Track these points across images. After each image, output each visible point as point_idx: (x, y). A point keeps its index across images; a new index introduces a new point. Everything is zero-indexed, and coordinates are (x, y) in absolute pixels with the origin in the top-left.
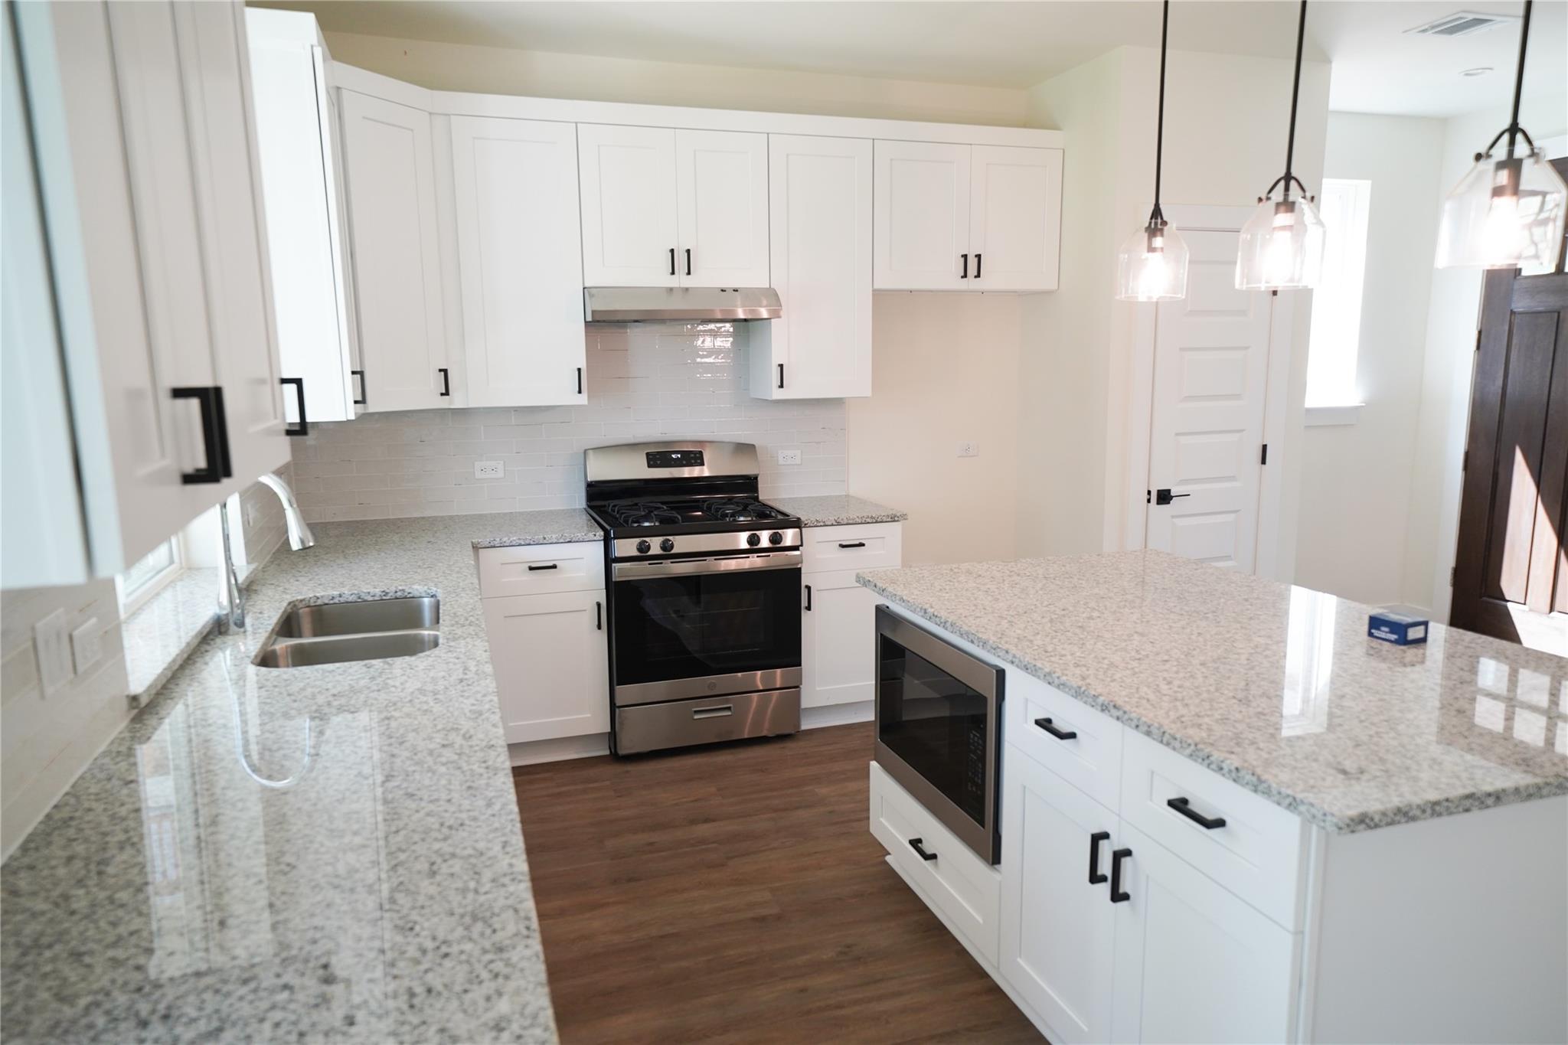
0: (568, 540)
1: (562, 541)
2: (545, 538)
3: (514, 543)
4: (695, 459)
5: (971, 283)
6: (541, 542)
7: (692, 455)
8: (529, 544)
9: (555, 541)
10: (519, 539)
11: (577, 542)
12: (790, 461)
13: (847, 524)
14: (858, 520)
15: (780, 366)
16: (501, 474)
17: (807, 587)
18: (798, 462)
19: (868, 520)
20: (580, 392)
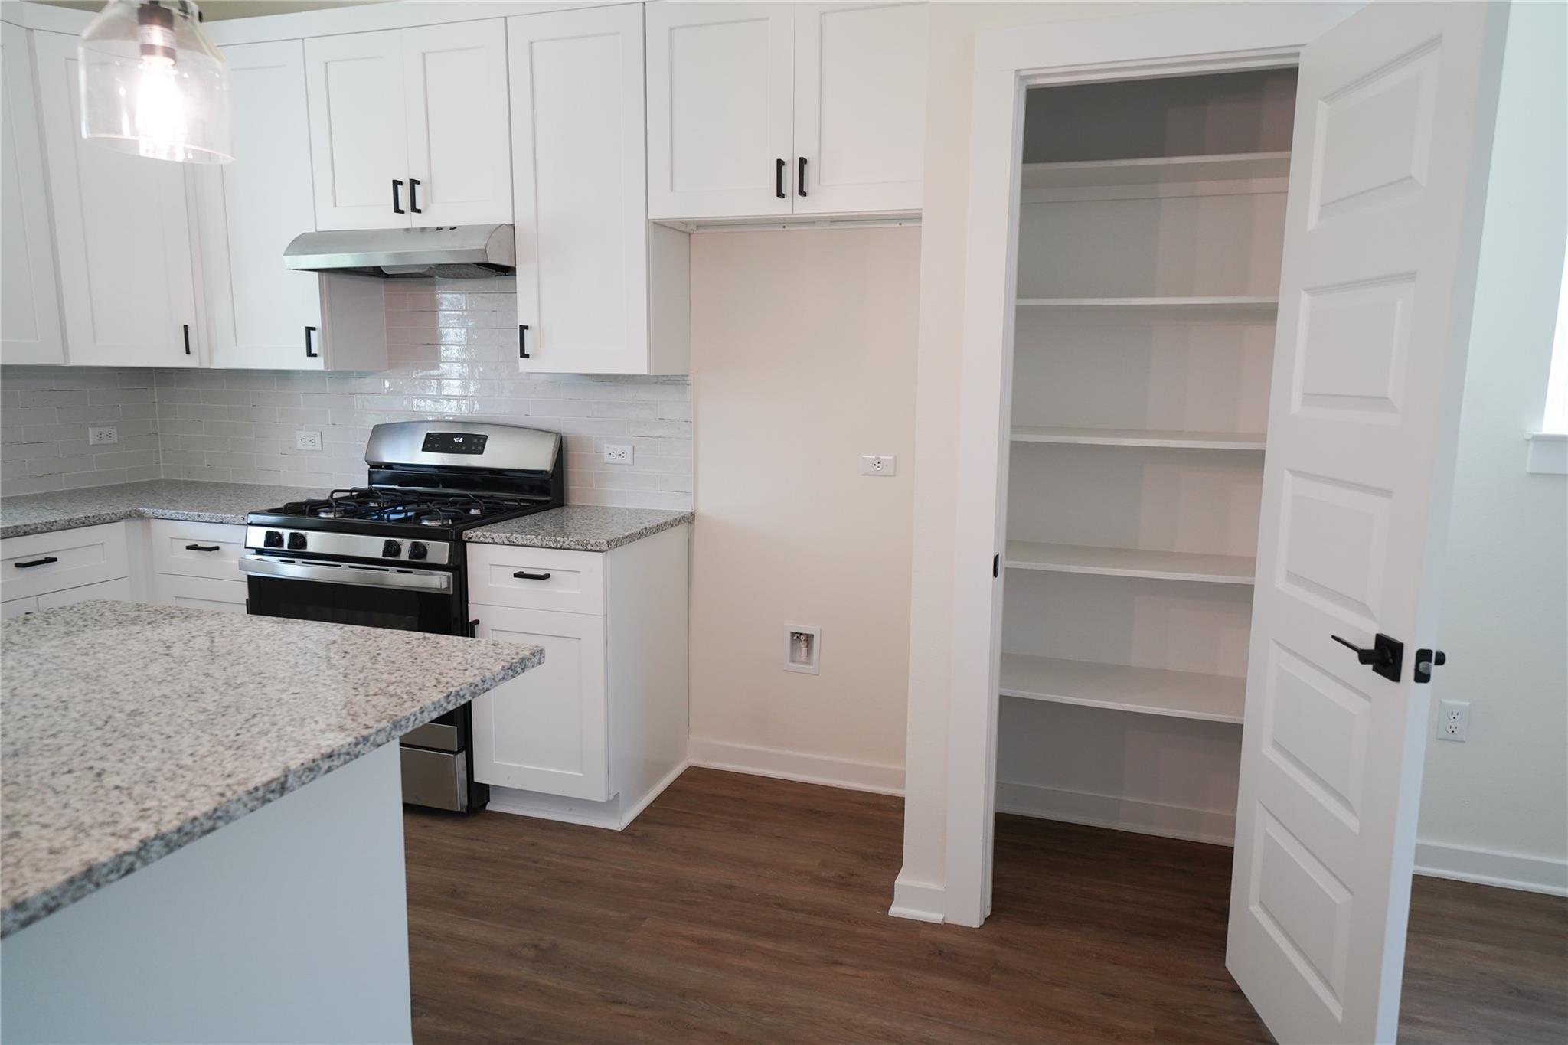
0: (220, 520)
1: (214, 520)
2: (199, 516)
3: (173, 517)
4: (475, 444)
5: (793, 206)
6: (196, 519)
7: (476, 441)
8: (186, 520)
9: (208, 520)
10: (178, 513)
11: (227, 524)
12: (619, 459)
13: (522, 545)
14: (536, 542)
15: (523, 328)
16: (318, 446)
17: (477, 622)
18: (629, 461)
19: (551, 544)
20: (315, 355)
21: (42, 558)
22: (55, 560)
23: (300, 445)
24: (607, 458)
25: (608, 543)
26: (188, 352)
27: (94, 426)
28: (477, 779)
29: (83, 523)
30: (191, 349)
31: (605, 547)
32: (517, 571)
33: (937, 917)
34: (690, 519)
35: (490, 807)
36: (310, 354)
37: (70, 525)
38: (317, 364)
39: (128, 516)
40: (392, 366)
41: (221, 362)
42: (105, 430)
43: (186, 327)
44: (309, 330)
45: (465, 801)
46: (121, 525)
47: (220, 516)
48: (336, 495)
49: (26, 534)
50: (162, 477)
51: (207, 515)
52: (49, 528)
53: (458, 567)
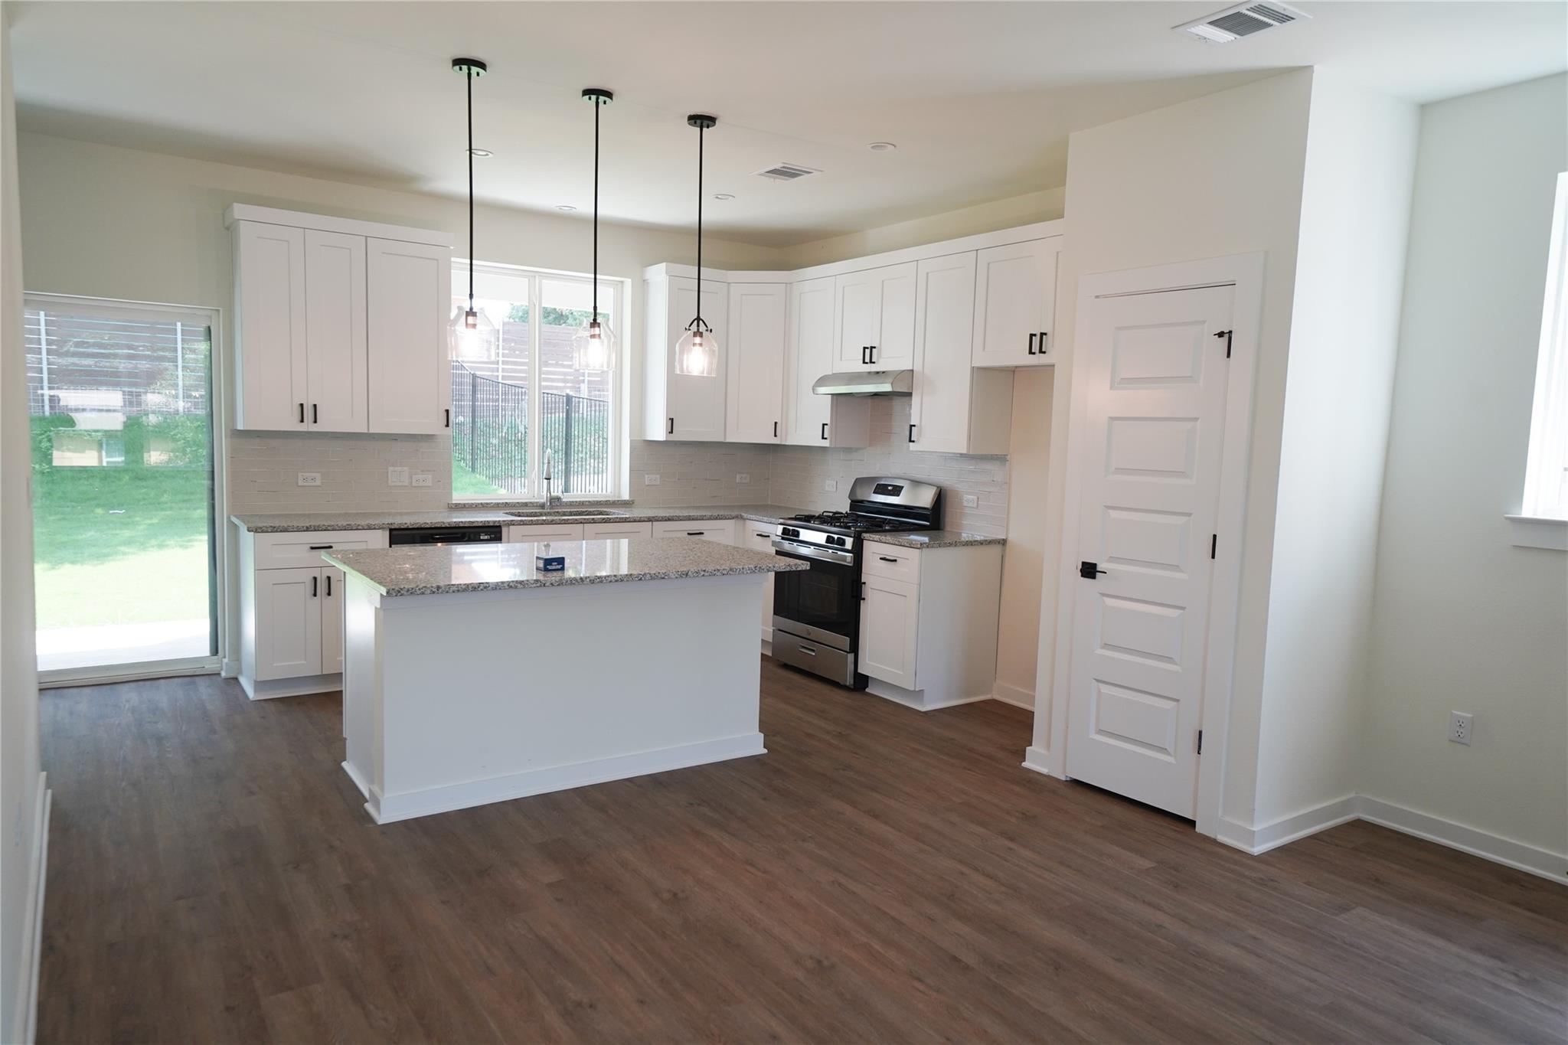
0: (770, 522)
1: (768, 522)
2: (763, 519)
3: (754, 519)
4: (896, 491)
5: (1040, 359)
6: (762, 521)
7: (897, 489)
8: (758, 521)
9: (766, 521)
10: (756, 517)
11: (772, 524)
12: (971, 505)
13: (885, 543)
14: (891, 541)
15: (911, 426)
16: (835, 489)
17: (864, 583)
18: (975, 506)
19: (897, 543)
20: (826, 439)
21: (698, 532)
22: (703, 533)
23: (827, 488)
24: (965, 504)
25: (921, 544)
26: (775, 436)
27: (739, 473)
28: (859, 671)
29: (717, 518)
30: (777, 434)
31: (919, 546)
32: (882, 556)
33: (1044, 770)
34: (1003, 542)
35: (867, 690)
36: (823, 438)
37: (710, 518)
38: (826, 443)
39: (736, 517)
40: (870, 445)
41: (791, 441)
42: (744, 476)
43: (776, 423)
44: (824, 425)
45: (852, 682)
46: (733, 521)
47: (771, 520)
48: (825, 514)
49: (693, 519)
50: (769, 503)
51: (765, 519)
52: (702, 518)
53: (858, 551)
